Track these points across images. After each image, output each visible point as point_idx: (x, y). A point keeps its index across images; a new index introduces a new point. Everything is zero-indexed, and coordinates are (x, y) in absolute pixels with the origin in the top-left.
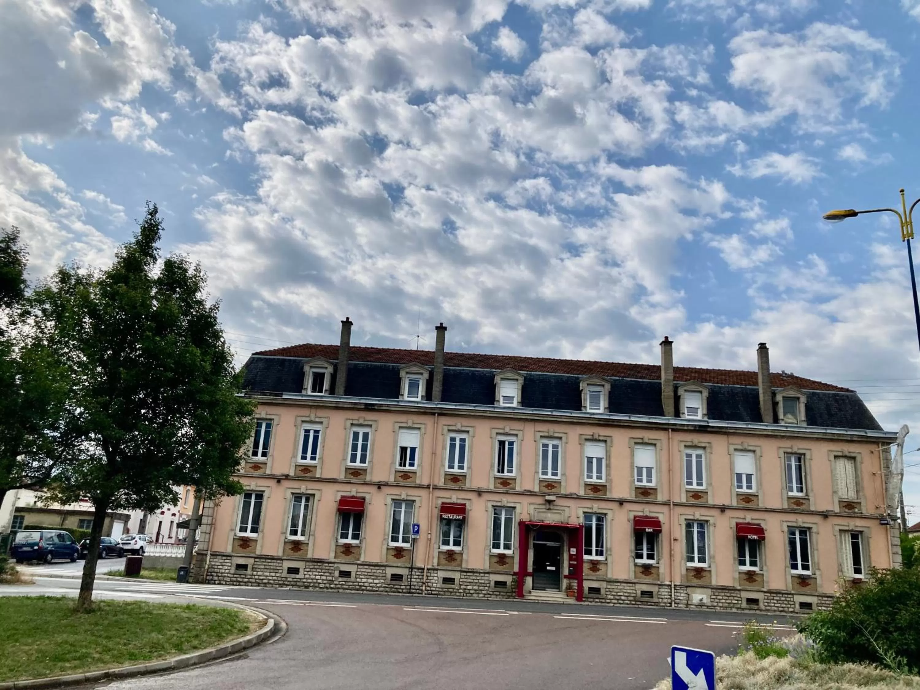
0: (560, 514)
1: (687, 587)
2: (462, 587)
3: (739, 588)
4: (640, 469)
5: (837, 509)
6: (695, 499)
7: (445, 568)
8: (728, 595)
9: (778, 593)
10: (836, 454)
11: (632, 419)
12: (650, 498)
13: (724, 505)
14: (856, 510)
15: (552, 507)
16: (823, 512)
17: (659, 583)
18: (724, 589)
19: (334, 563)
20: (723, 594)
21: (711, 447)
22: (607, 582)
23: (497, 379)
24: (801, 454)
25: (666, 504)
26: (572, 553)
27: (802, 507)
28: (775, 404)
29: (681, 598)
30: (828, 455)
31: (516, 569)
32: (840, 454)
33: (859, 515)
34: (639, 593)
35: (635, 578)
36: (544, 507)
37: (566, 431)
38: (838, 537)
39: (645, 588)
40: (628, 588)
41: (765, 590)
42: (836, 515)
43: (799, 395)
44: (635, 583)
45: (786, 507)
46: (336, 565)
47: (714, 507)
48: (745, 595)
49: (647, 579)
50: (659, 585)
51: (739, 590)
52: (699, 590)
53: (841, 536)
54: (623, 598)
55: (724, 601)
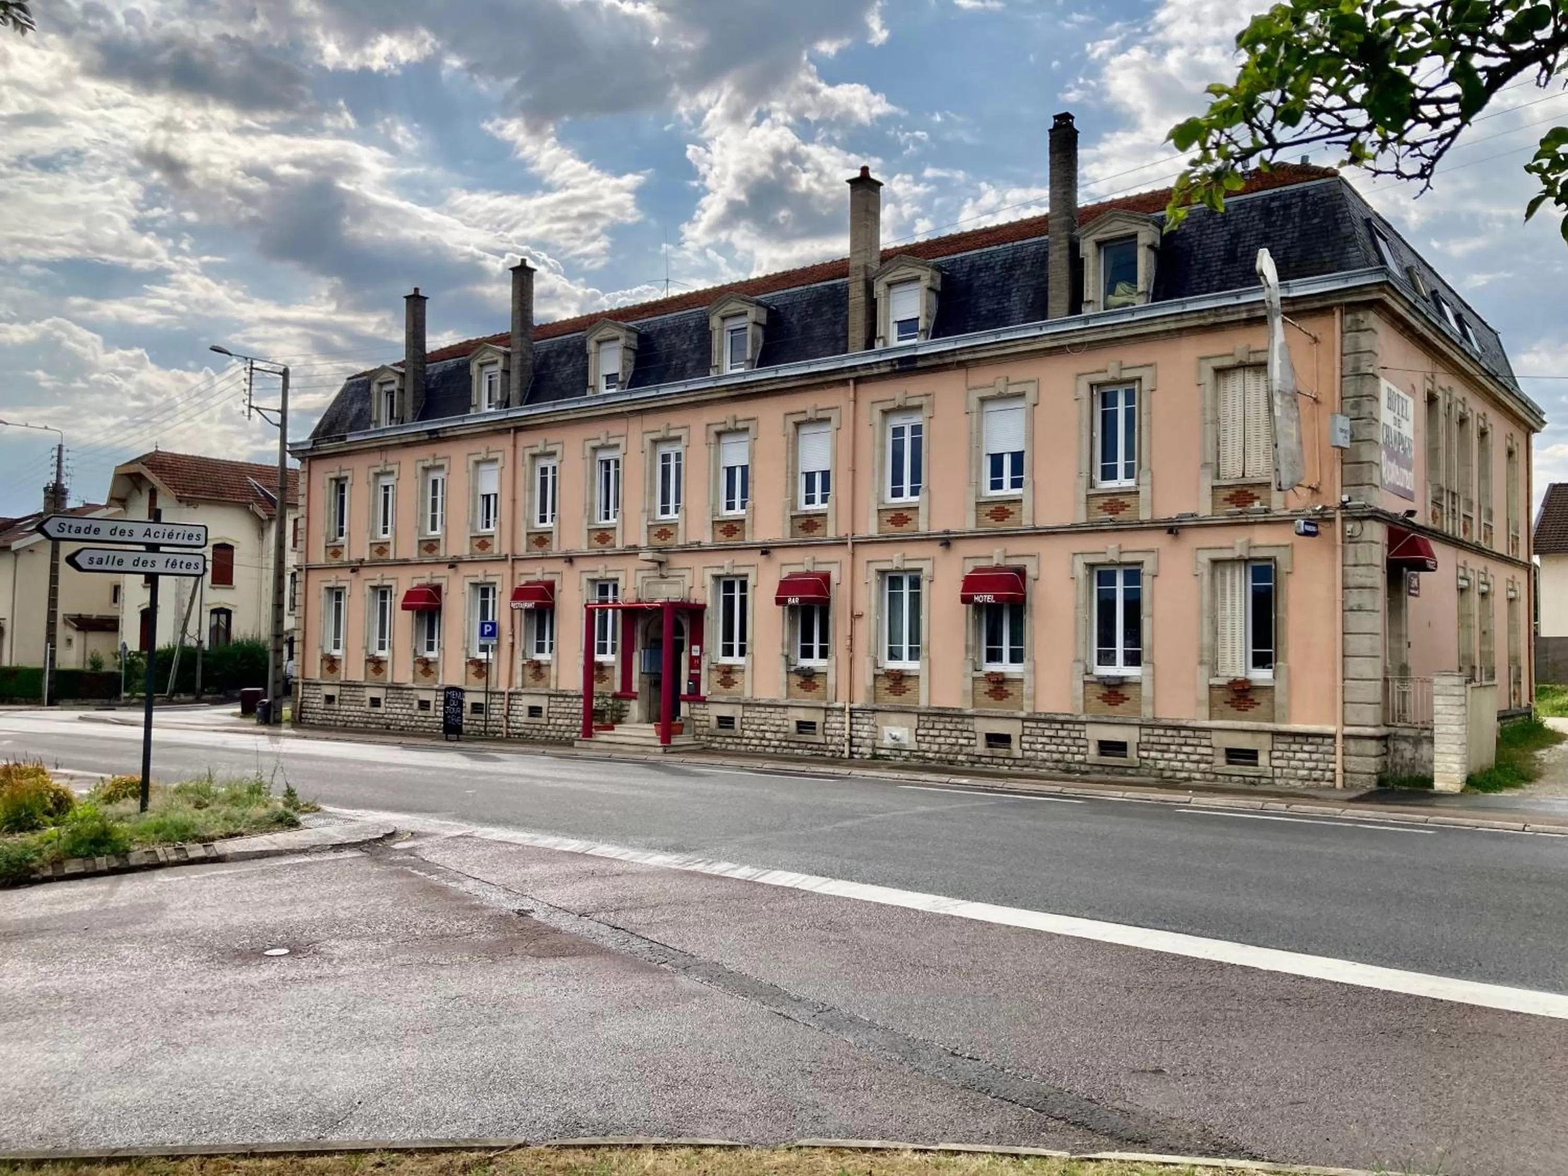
0: (677, 583)
1: (874, 711)
2: (552, 721)
3: (970, 711)
4: (810, 477)
5: (1205, 509)
6: (897, 525)
7: (533, 690)
8: (949, 726)
9: (1050, 720)
10: (1218, 363)
11: (781, 374)
12: (816, 535)
13: (947, 532)
14: (1257, 505)
15: (664, 573)
16: (1170, 520)
17: (824, 704)
18: (942, 714)
19: (412, 689)
20: (940, 726)
21: (932, 405)
22: (744, 705)
23: (591, 346)
24: (1132, 381)
25: (840, 543)
26: (694, 654)
27: (1123, 516)
28: (1076, 266)
29: (864, 735)
30: (1199, 371)
31: (618, 688)
32: (1228, 362)
33: (1261, 518)
34: (793, 726)
35: (789, 695)
36: (652, 573)
37: (685, 424)
38: (1206, 578)
39: (804, 716)
40: (777, 716)
41: (1023, 714)
42: (1202, 525)
43: (1133, 229)
44: (786, 707)
45: (1081, 518)
46: (415, 692)
47: (928, 539)
48: (984, 727)
49: (809, 698)
50: (826, 709)
51: (972, 716)
52: (894, 718)
53: (1213, 576)
54: (768, 735)
55: (941, 740)
